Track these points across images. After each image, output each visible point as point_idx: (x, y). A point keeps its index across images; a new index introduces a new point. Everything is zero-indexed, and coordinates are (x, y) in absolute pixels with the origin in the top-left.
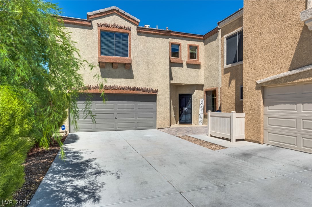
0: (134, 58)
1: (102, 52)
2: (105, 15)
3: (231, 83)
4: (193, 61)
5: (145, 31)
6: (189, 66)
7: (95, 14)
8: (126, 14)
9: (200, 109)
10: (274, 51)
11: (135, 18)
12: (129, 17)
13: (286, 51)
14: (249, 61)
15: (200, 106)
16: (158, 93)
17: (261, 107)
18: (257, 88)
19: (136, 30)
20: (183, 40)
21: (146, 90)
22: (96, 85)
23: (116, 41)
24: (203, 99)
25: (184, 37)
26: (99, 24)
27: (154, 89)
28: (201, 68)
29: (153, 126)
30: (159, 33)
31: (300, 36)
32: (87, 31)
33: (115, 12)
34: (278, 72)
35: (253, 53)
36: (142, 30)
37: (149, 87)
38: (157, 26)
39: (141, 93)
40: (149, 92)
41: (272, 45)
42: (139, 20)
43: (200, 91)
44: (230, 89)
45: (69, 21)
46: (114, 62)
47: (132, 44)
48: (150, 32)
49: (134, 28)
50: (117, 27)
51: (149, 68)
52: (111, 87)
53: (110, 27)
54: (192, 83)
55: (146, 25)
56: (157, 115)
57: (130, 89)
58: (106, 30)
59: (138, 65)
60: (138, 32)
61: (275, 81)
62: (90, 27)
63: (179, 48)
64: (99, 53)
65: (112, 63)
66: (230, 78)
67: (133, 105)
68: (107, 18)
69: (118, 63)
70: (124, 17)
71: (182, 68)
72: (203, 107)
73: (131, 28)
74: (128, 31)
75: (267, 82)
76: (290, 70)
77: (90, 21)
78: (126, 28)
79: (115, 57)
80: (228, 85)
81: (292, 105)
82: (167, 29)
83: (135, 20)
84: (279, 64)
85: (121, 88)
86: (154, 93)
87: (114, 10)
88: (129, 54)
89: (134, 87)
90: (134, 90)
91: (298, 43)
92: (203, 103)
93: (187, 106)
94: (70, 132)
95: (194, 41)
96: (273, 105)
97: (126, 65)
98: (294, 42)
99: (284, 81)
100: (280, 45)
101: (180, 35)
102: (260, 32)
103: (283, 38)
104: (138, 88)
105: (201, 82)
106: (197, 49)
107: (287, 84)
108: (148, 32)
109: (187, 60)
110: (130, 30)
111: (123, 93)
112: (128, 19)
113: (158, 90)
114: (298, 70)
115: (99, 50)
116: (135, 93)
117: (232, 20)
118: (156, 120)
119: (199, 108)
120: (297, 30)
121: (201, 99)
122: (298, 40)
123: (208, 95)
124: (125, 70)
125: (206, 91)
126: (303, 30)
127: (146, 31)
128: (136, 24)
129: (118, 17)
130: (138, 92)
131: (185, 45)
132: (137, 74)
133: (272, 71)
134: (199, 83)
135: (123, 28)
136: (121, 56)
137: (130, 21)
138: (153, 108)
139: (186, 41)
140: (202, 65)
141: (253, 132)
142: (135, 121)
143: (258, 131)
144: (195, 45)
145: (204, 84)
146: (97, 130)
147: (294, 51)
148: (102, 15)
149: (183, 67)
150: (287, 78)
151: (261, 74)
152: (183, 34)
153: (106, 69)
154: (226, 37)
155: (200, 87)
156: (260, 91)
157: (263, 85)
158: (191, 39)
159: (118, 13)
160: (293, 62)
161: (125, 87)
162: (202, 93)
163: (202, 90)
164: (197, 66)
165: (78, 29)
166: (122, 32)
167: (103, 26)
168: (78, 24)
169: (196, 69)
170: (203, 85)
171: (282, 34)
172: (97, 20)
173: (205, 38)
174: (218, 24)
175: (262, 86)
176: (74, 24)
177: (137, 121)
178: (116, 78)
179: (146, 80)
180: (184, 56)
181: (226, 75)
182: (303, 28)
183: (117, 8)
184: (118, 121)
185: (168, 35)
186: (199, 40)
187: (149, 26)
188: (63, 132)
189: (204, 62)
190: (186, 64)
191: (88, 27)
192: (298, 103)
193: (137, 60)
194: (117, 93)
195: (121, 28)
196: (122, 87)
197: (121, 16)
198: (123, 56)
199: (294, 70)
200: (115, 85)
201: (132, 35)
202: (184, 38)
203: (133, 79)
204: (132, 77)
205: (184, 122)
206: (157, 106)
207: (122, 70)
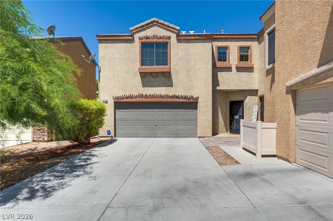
0: (174, 66)
1: (143, 63)
2: (146, 28)
3: (272, 87)
4: (244, 64)
5: (184, 38)
6: (239, 69)
7: (136, 29)
8: (166, 23)
9: (254, 117)
10: (303, 43)
11: (174, 26)
12: (168, 26)
13: (314, 41)
14: (280, 59)
15: (254, 114)
16: (199, 100)
17: (291, 116)
18: (287, 93)
19: (176, 38)
20: (232, 41)
21: (186, 98)
22: (138, 95)
23: (156, 51)
24: (257, 106)
25: (233, 38)
26: (140, 36)
27: (195, 97)
28: (254, 71)
29: (193, 135)
30: (200, 38)
31: (329, 19)
32: (129, 45)
33: (155, 23)
34: (307, 70)
35: (284, 48)
36: (181, 37)
37: (188, 94)
38: (204, 31)
39: (181, 101)
40: (188, 100)
41: (301, 35)
42: (178, 28)
43: (254, 97)
44: (271, 94)
45: (114, 38)
46: (153, 71)
47: (172, 52)
48: (190, 38)
49: (173, 36)
50: (156, 37)
51: (189, 75)
52: (150, 96)
53: (150, 38)
54: (243, 89)
55: (182, 32)
56: (198, 123)
57: (170, 97)
58: (146, 42)
59: (177, 73)
60: (177, 40)
61: (304, 83)
62: (132, 41)
63: (227, 51)
64: (140, 64)
65: (151, 73)
66: (271, 81)
67: (173, 112)
68: (148, 30)
69: (157, 73)
70: (164, 27)
71: (230, 72)
72: (256, 115)
73: (170, 36)
74: (167, 40)
75: (296, 84)
76: (319, 66)
77: (131, 36)
78: (165, 38)
79: (155, 66)
80: (269, 90)
81: (324, 114)
82: (222, 32)
83: (174, 29)
84: (308, 60)
85: (160, 96)
86: (194, 101)
87: (154, 21)
88: (169, 62)
89: (173, 95)
90: (174, 98)
91: (327, 28)
92: (257, 111)
93: (238, 114)
94: (115, 137)
95: (246, 41)
96: (304, 114)
97: (165, 74)
98: (323, 28)
99: (312, 82)
100: (309, 34)
101: (228, 37)
102: (290, 20)
103: (311, 24)
104: (178, 96)
105: (255, 87)
106: (249, 50)
107: (316, 86)
108: (188, 38)
109: (236, 63)
110: (169, 38)
111: (162, 101)
112: (168, 28)
113: (199, 97)
114: (326, 66)
115: (140, 61)
116: (175, 101)
117: (273, 11)
118: (197, 128)
119: (252, 116)
120: (325, 11)
121: (254, 106)
122: (326, 24)
123: (262, 102)
124: (164, 79)
125: (259, 97)
126: (332, 10)
127: (186, 38)
128: (175, 31)
129: (158, 28)
130: (177, 100)
131: (233, 48)
132: (177, 82)
133: (301, 70)
134: (251, 88)
135: (163, 38)
136: (161, 65)
137: (169, 30)
138: (193, 116)
139: (235, 42)
140: (255, 67)
141: (283, 147)
142: (175, 129)
143: (288, 146)
144: (246, 46)
145: (258, 89)
146: (139, 136)
147: (323, 40)
148: (143, 28)
149: (232, 72)
150: (316, 78)
151: (290, 74)
152: (232, 36)
153: (146, 79)
154: (267, 33)
155: (253, 92)
156: (290, 96)
157: (293, 89)
158: (241, 39)
159: (157, 24)
160: (321, 56)
161: (164, 95)
162: (257, 99)
163: (257, 96)
164: (250, 69)
165: (122, 44)
166: (161, 42)
167: (143, 38)
168: (122, 39)
169: (247, 72)
170: (257, 91)
171: (311, 20)
172: (138, 34)
173: (259, 36)
174: (260, 18)
175: (291, 90)
176: (119, 40)
177: (177, 129)
178: (156, 87)
179: (186, 87)
180: (233, 59)
181: (268, 77)
182: (332, 7)
183: (157, 19)
184: (158, 128)
185: (210, 39)
186: (253, 40)
187: (194, 32)
188: (109, 137)
189: (258, 64)
190: (236, 68)
191: (131, 41)
192: (330, 112)
193: (177, 68)
194: (156, 101)
195: (161, 38)
196: (162, 95)
197: (161, 26)
198: (162, 65)
199: (322, 67)
200: (155, 94)
201: (171, 43)
202: (233, 40)
203: (173, 87)
204: (171, 85)
205: (235, 131)
206: (198, 114)
207: (161, 79)
